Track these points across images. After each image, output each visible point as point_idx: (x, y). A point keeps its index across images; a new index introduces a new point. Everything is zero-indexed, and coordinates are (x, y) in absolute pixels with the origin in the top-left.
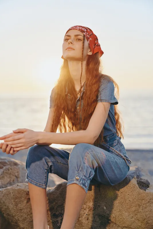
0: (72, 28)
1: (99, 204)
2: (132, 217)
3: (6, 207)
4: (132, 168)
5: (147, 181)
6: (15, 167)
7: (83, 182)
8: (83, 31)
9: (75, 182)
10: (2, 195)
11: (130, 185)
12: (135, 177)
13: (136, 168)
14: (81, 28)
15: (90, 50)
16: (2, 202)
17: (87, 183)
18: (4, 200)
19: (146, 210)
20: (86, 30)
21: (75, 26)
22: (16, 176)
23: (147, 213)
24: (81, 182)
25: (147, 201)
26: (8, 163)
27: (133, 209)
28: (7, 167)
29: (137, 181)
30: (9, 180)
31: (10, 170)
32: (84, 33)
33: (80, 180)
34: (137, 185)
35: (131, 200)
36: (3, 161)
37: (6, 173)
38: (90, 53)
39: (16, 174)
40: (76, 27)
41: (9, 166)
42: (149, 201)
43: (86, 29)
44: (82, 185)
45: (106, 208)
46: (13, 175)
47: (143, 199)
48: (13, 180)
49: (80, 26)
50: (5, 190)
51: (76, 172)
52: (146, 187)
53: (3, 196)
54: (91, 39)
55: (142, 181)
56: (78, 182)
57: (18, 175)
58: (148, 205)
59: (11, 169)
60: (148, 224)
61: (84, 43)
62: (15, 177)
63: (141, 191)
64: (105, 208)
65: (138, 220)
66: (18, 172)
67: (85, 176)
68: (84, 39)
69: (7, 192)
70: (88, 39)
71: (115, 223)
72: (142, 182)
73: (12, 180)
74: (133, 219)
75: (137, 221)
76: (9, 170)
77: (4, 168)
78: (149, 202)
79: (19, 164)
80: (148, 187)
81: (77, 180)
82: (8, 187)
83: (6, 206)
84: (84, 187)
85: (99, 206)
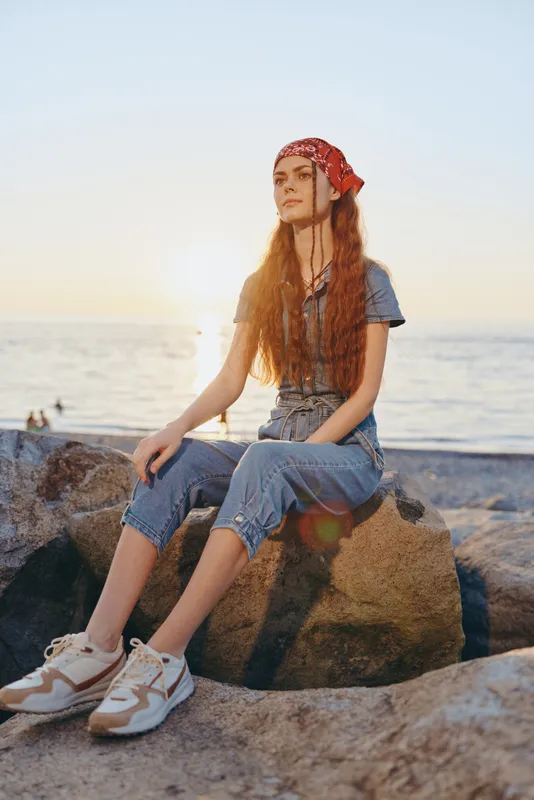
0: (284, 151)
1: (309, 551)
2: (383, 581)
3: (99, 553)
4: (387, 476)
5: (418, 502)
6: (122, 466)
7: (250, 532)
8: (308, 155)
9: (232, 526)
10: (92, 526)
11: (383, 510)
12: (393, 492)
13: (395, 475)
14: (302, 148)
15: (333, 190)
16: (90, 540)
17: (256, 538)
18: (94, 536)
19: (414, 566)
20: (314, 149)
21: (289, 147)
22: (122, 487)
23: (417, 573)
24: (246, 529)
25: (418, 547)
26: (107, 458)
27: (386, 563)
28: (104, 466)
29: (398, 501)
30: (106, 495)
31: (111, 473)
32: (313, 159)
33: (244, 526)
34: (397, 512)
35: (382, 543)
36: (94, 452)
37: (101, 479)
38: (336, 196)
39: (125, 483)
40: (291, 147)
41: (109, 465)
42: (421, 545)
43: (315, 146)
44: (244, 538)
45: (326, 559)
46: (116, 485)
47: (409, 543)
48: (117, 497)
49: (300, 143)
50: (99, 514)
51: (241, 505)
52: (415, 515)
53: (94, 528)
54: (329, 165)
55: (409, 502)
56: (237, 530)
57: (128, 484)
58: (419, 554)
59: (112, 471)
60: (416, 598)
61: (314, 180)
62: (119, 489)
63: (406, 523)
64: (323, 559)
65: (396, 587)
66: (128, 479)
67: (257, 520)
68: (315, 172)
69: (103, 518)
70: (323, 167)
71: (345, 594)
72: (408, 504)
73: (114, 494)
74: (385, 585)
75: (393, 591)
76: (107, 473)
77: (98, 467)
78: (421, 548)
79: (131, 462)
80: (421, 515)
81: (238, 523)
82: (106, 509)
83: (99, 550)
84: (248, 543)
85: (309, 554)
